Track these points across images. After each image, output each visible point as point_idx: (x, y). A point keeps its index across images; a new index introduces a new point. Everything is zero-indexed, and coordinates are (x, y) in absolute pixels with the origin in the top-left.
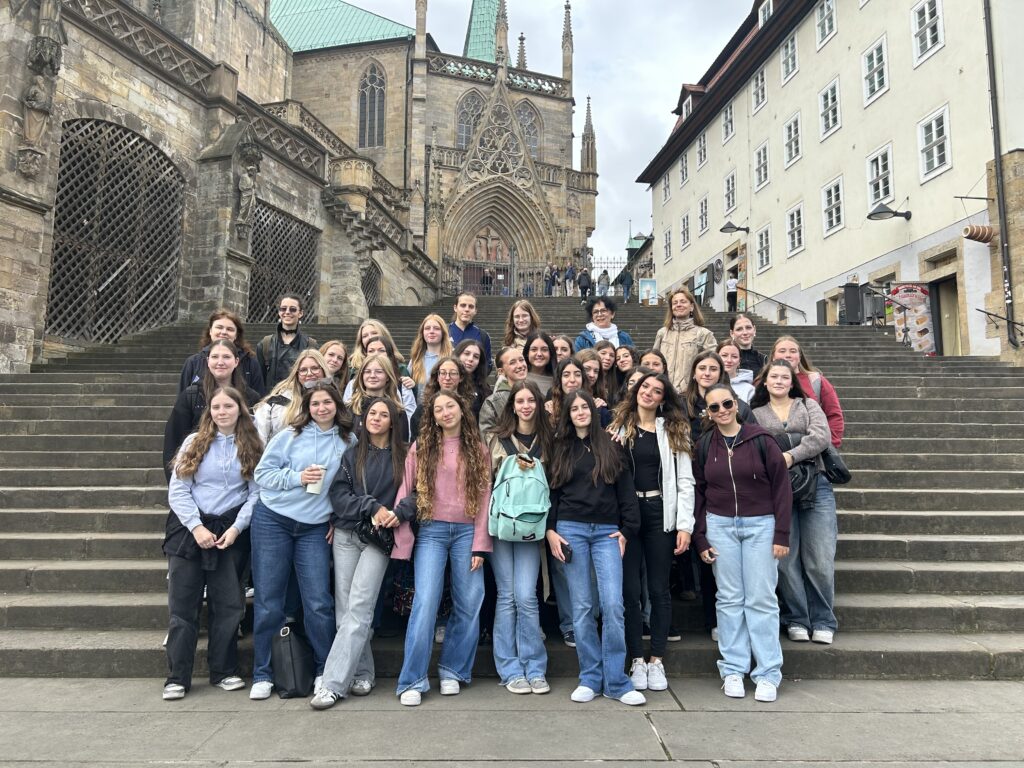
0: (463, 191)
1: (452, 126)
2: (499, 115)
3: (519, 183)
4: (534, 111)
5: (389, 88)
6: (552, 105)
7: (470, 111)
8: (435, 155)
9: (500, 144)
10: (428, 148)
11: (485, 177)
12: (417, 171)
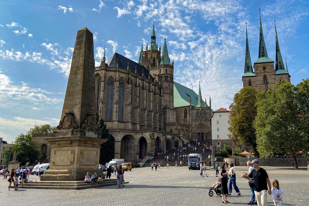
0: (196, 124)
1: (195, 116)
2: (201, 114)
3: (204, 122)
4: (206, 112)
5: (187, 112)
6: (208, 111)
7: (197, 113)
8: (193, 120)
9: (201, 118)
10: (192, 120)
11: (199, 122)
12: (191, 123)
